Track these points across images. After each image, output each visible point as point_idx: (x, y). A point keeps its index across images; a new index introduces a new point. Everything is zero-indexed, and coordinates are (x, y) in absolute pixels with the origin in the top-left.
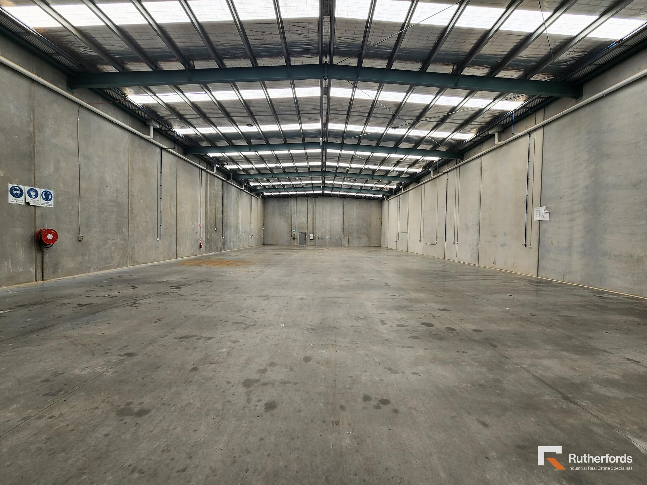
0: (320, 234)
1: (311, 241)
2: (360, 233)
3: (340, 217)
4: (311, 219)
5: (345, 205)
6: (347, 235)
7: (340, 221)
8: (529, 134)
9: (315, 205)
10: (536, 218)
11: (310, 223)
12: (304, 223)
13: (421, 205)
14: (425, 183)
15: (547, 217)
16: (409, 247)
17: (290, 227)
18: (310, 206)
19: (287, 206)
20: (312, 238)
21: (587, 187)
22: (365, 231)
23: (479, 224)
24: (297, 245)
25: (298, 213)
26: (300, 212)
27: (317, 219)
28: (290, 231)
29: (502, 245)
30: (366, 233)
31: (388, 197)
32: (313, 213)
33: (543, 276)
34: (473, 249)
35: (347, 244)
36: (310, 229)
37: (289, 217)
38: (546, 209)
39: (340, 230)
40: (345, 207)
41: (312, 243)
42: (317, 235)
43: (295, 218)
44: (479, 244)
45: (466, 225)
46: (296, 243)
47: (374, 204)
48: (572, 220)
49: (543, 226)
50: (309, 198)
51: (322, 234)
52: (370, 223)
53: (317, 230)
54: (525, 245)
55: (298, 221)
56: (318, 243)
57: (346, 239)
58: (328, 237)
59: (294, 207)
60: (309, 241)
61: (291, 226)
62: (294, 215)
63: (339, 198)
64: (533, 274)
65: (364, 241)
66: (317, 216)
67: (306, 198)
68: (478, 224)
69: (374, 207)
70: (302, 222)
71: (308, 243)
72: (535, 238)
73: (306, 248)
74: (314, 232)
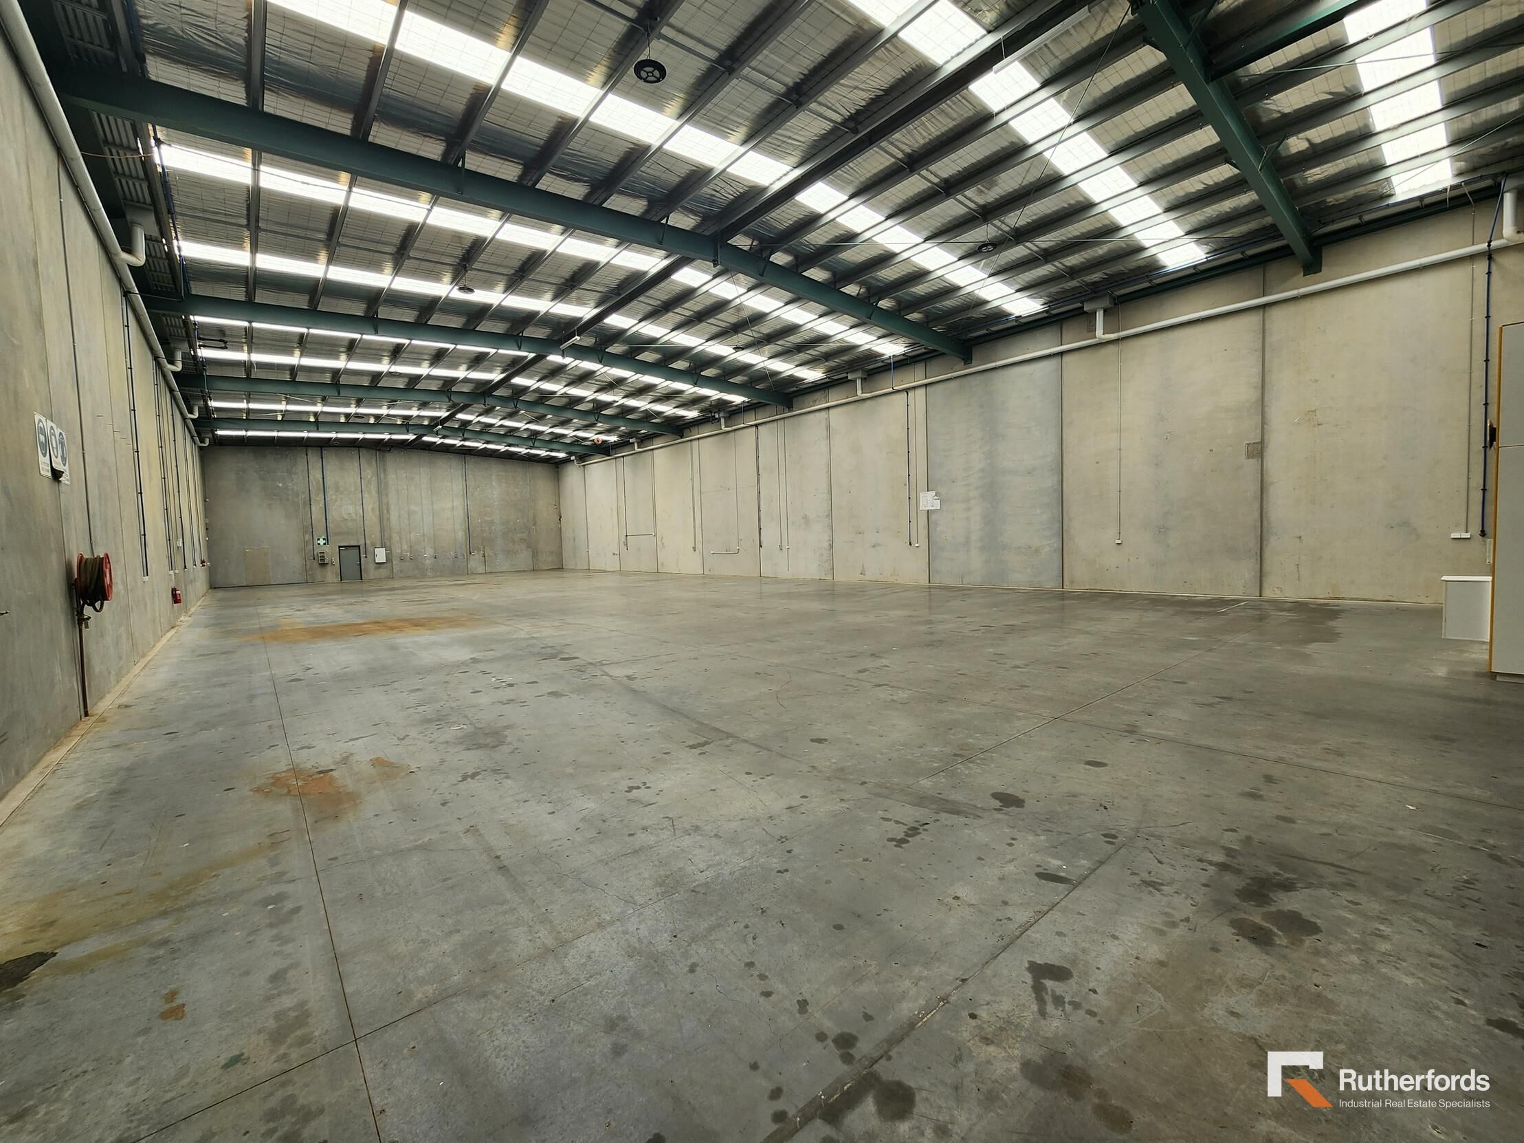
0: (405, 547)
1: (379, 568)
2: (513, 541)
3: (458, 503)
4: (373, 510)
5: (469, 472)
6: (482, 548)
7: (460, 513)
8: (907, 390)
9: (385, 470)
10: (924, 506)
11: (372, 518)
12: (353, 520)
13: (692, 479)
14: (699, 439)
15: (937, 505)
16: (662, 564)
17: (306, 532)
18: (369, 472)
19: (290, 472)
20: (381, 555)
21: (983, 470)
22: (524, 536)
23: (830, 515)
24: (335, 580)
25: (331, 494)
26: (337, 489)
27: (392, 507)
28: (306, 543)
29: (874, 546)
30: (525, 540)
31: (582, 458)
32: (379, 492)
33: (936, 581)
34: (822, 555)
35: (481, 569)
36: (374, 533)
37: (301, 503)
38: (936, 495)
39: (461, 535)
40: (470, 476)
41: (384, 572)
42: (396, 550)
43: (322, 505)
44: (832, 546)
45: (805, 517)
46: (331, 575)
47: (540, 471)
48: (969, 509)
49: (933, 517)
50: (363, 452)
51: (411, 547)
52: (534, 518)
53: (396, 537)
54: (910, 544)
55: (333, 514)
56: (401, 571)
57: (477, 556)
58: (429, 553)
59: (316, 474)
60: (372, 566)
61: (309, 529)
62: (318, 499)
63: (452, 456)
64: (923, 580)
65: (524, 557)
66: (392, 498)
67: (354, 452)
68: (828, 516)
69: (540, 480)
70: (346, 517)
71: (371, 573)
72: (923, 533)
73: (365, 586)
74: (388, 544)
